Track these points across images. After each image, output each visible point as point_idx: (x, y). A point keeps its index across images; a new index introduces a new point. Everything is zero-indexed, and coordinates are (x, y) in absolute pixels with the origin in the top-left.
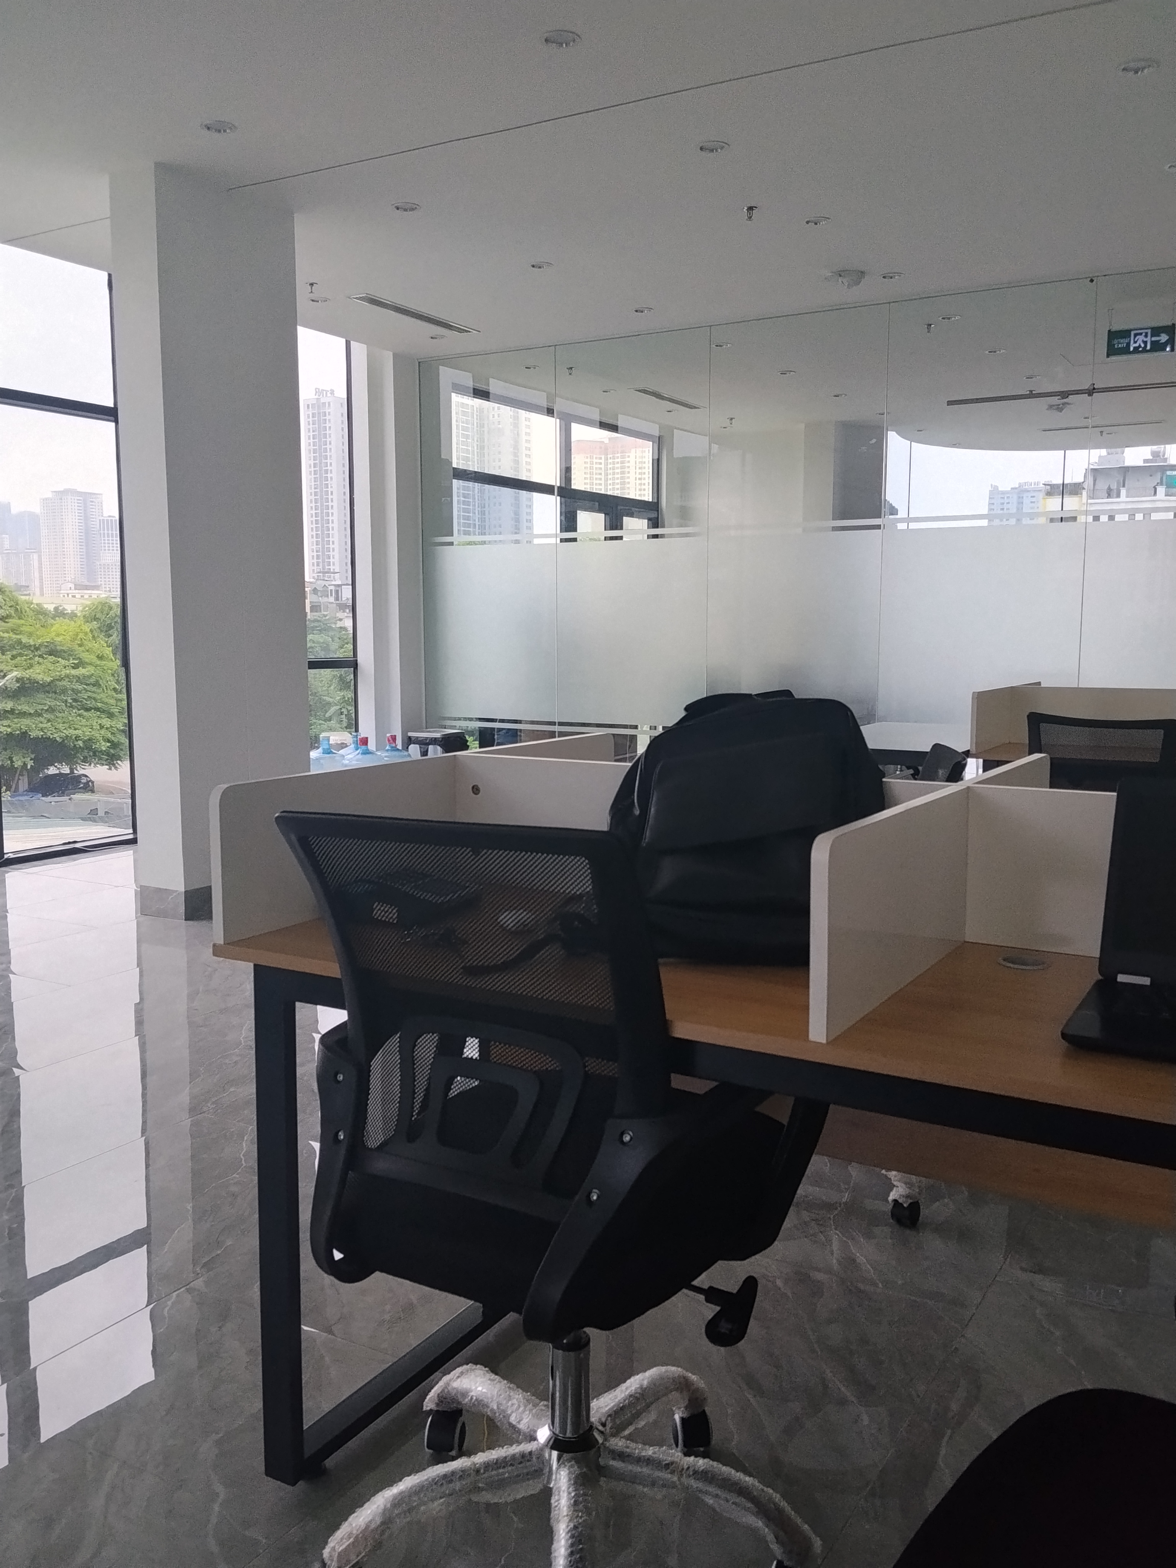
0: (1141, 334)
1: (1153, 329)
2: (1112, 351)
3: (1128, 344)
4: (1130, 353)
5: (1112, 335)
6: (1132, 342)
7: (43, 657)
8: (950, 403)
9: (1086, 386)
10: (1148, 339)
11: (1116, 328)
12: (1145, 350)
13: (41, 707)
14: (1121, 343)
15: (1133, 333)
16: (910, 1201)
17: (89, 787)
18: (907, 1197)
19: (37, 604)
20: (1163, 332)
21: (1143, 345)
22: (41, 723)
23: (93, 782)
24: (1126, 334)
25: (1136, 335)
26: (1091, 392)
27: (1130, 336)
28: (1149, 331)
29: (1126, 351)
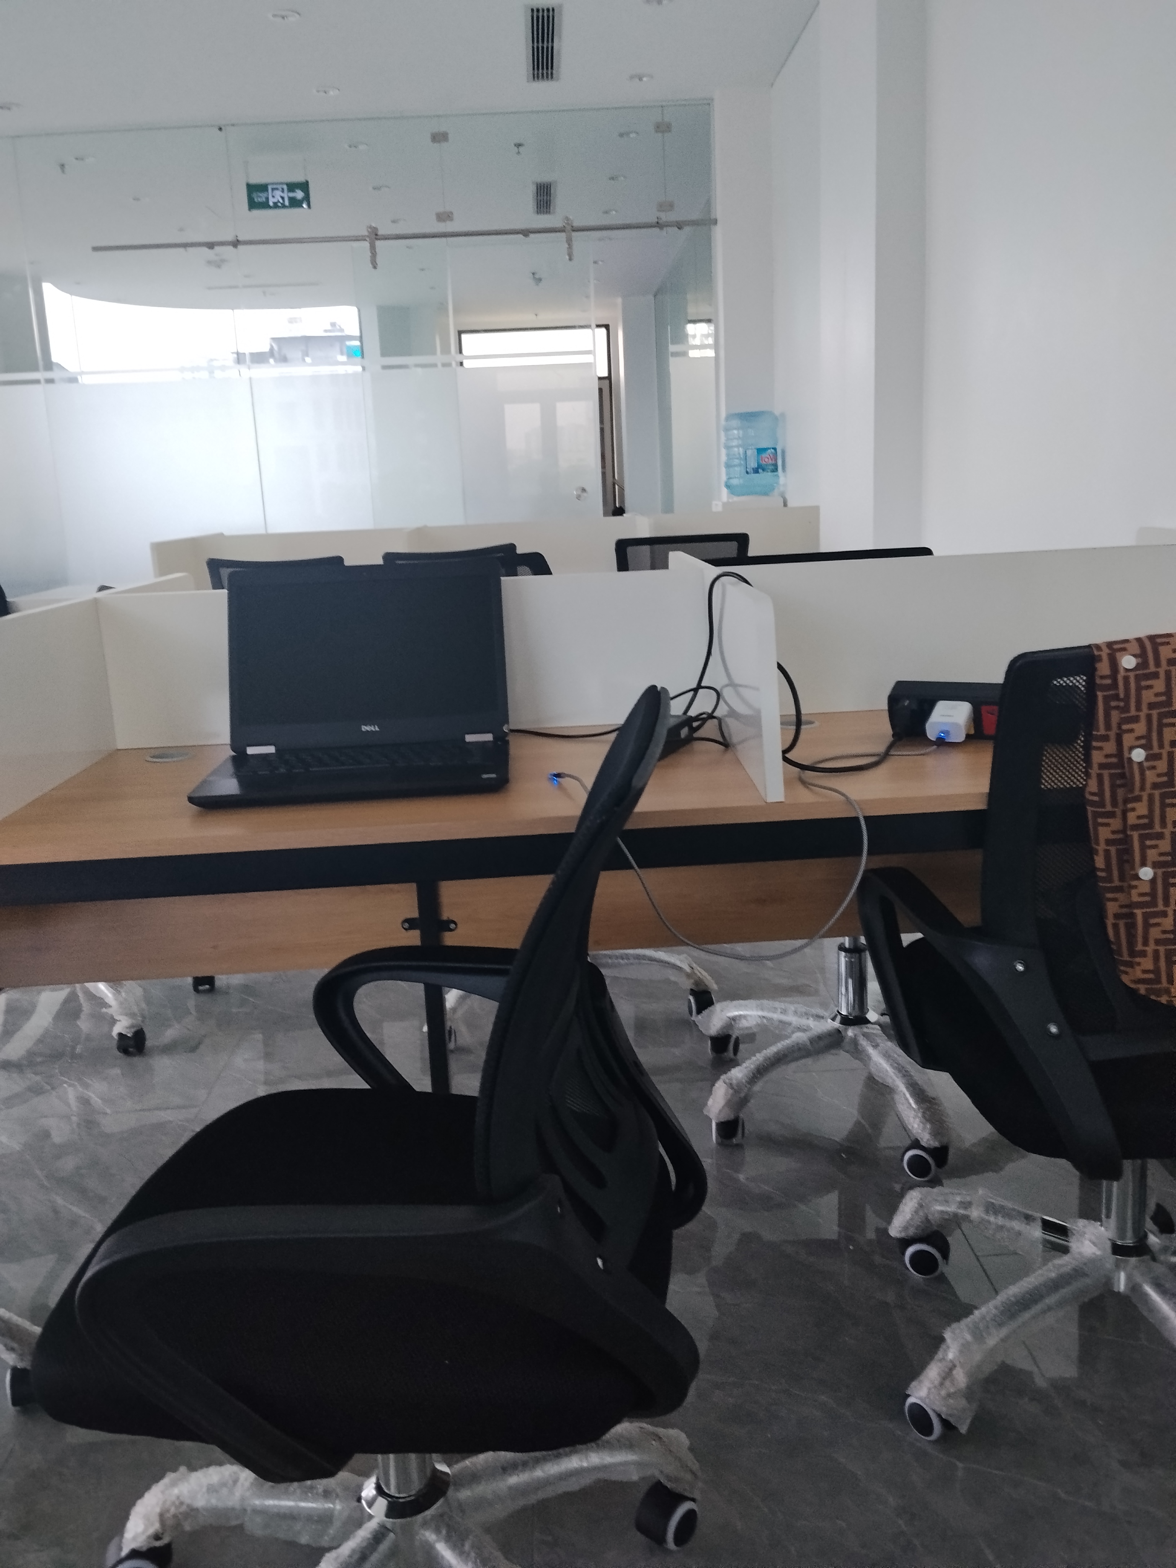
0: (277, 189)
1: (288, 185)
2: (253, 205)
3: (267, 199)
4: (269, 207)
5: (252, 189)
6: (270, 197)
8: (96, 249)
9: (230, 238)
10: (285, 195)
11: (254, 180)
12: (284, 206)
14: (260, 198)
15: (270, 188)
16: (133, 1030)
18: (132, 1026)
20: (297, 188)
21: (281, 201)
24: (263, 188)
25: (273, 189)
26: (236, 243)
27: (267, 190)
28: (285, 187)
29: (265, 205)
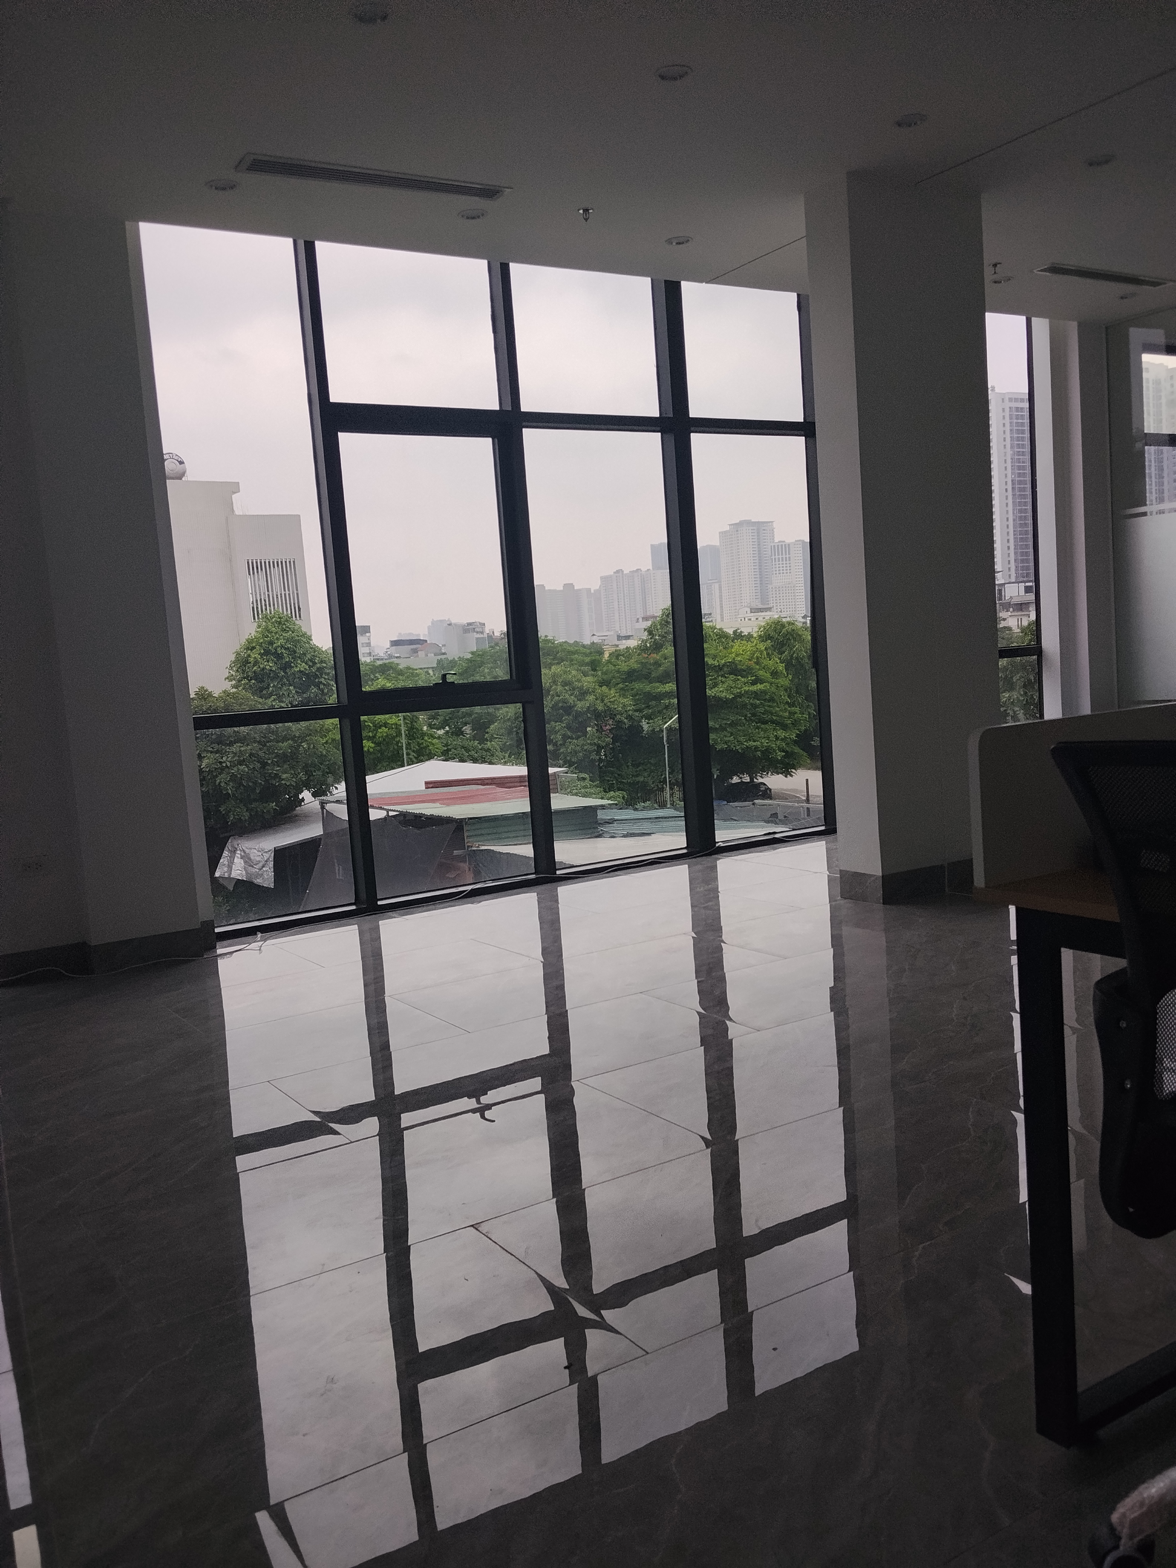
7: (726, 677)
13: (725, 722)
17: (767, 793)
19: (720, 629)
22: (726, 737)
23: (770, 790)
